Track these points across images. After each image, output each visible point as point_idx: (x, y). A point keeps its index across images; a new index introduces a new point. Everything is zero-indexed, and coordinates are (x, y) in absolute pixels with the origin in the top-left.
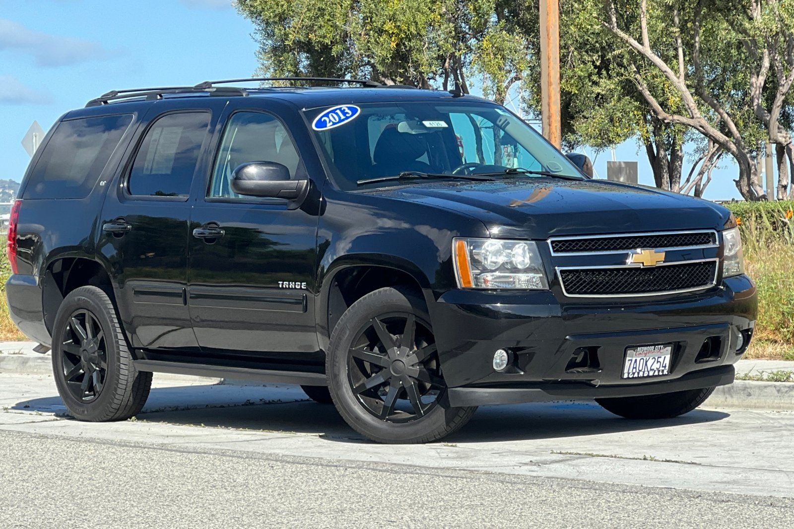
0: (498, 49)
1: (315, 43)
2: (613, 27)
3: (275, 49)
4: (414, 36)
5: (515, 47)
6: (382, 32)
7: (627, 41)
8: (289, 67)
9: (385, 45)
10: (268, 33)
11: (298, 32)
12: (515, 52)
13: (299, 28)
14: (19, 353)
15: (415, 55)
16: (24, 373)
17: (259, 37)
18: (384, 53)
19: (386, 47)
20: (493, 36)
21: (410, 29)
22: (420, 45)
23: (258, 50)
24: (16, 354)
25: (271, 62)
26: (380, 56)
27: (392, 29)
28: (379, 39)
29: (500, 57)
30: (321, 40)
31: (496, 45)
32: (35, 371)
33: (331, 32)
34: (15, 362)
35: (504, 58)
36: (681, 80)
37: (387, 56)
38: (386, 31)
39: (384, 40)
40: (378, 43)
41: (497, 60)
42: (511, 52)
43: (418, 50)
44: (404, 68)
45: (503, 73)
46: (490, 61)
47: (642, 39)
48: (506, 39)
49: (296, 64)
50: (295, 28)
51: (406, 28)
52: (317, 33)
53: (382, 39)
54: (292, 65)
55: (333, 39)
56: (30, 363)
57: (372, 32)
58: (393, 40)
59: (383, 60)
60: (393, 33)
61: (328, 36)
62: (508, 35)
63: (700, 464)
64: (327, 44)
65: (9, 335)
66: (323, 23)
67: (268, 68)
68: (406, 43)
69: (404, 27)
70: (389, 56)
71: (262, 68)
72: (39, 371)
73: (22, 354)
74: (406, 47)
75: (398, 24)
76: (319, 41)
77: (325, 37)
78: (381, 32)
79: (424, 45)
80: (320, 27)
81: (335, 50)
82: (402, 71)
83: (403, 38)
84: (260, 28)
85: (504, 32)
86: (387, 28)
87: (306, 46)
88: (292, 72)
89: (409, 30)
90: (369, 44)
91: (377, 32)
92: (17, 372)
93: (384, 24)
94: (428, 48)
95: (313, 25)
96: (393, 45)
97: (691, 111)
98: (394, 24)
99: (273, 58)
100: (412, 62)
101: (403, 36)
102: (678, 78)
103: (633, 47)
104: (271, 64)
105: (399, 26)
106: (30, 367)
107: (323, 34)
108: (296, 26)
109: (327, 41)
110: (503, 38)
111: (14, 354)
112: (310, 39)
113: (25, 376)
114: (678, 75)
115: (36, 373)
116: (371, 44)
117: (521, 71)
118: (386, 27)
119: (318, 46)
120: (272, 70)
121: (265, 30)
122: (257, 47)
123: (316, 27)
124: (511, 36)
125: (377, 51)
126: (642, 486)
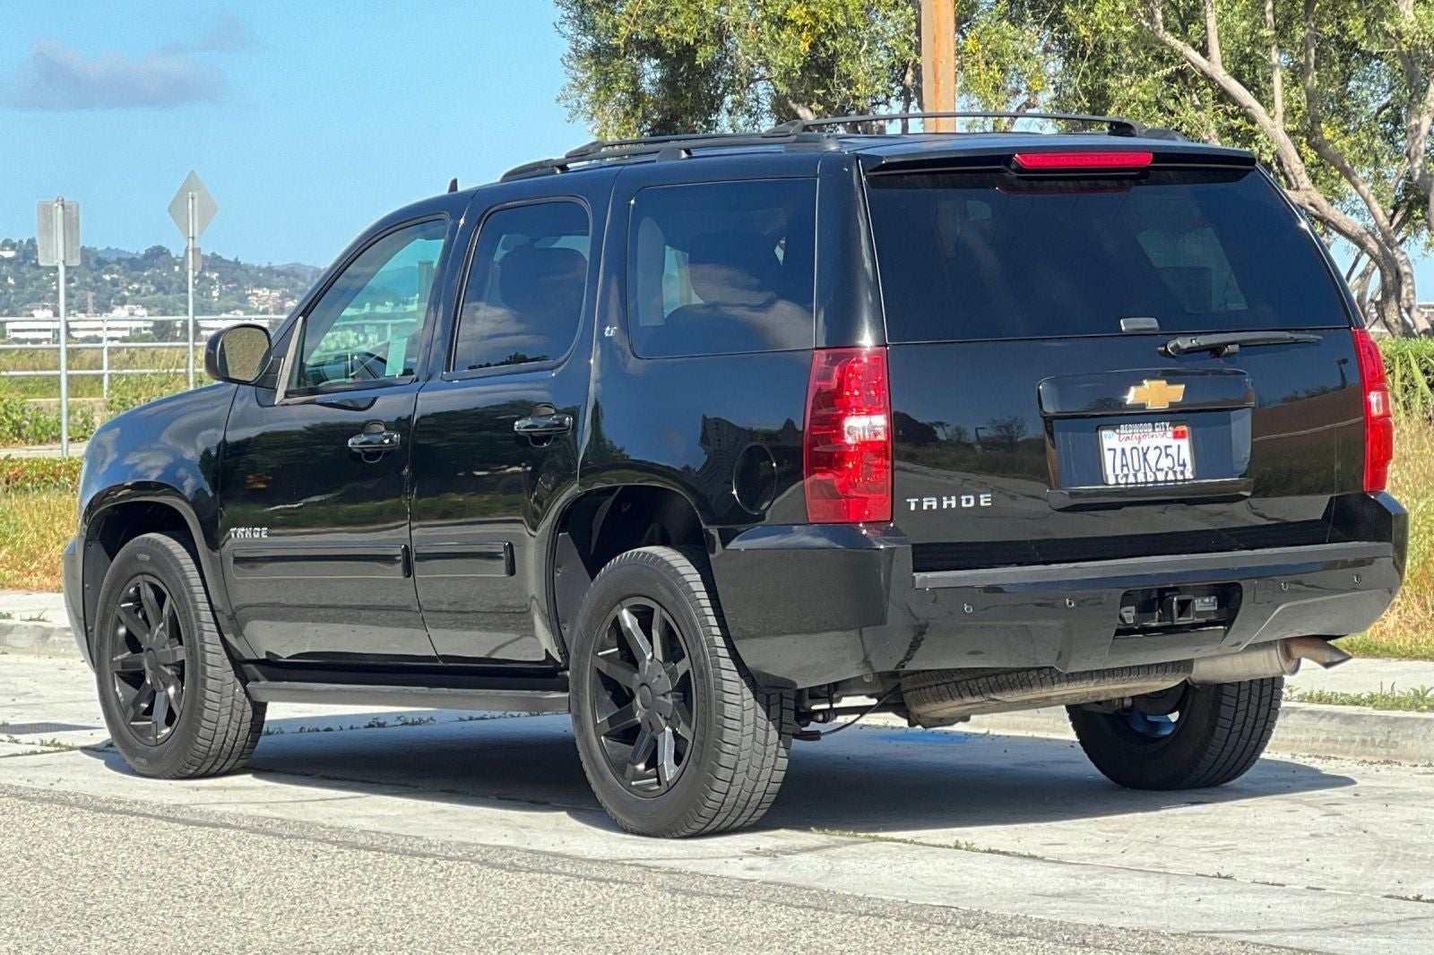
0: (995, 54)
1: (667, 41)
2: (1158, 29)
3: (596, 53)
4: (842, 30)
5: (1025, 50)
6: (785, 23)
7: (1181, 53)
8: (622, 84)
9: (791, 47)
10: (585, 23)
11: (635, 22)
12: (1025, 58)
13: (638, 16)
14: (39, 620)
15: (844, 65)
16: (44, 654)
17: (568, 29)
18: (788, 60)
19: (792, 49)
20: (984, 29)
21: (835, 17)
22: (854, 45)
23: (566, 53)
24: (35, 620)
25: (589, 74)
26: (780, 66)
27: (802, 18)
28: (779, 35)
29: (996, 68)
30: (678, 36)
31: (989, 47)
32: (62, 651)
33: (694, 22)
34: (29, 635)
35: (1003, 70)
36: (1276, 123)
37: (793, 66)
38: (791, 21)
39: (789, 36)
40: (778, 43)
41: (991, 73)
42: (1017, 58)
43: (848, 55)
44: (826, 87)
45: (1002, 97)
46: (979, 74)
47: (1207, 49)
48: (1009, 34)
49: (635, 80)
50: (631, 16)
51: (827, 16)
52: (670, 24)
53: (784, 36)
54: (627, 80)
55: (699, 34)
56: (55, 638)
57: (765, 23)
58: (804, 37)
59: (787, 73)
60: (804, 25)
61: (690, 29)
62: (1012, 28)
63: (1042, 859)
64: (688, 44)
65: (47, 581)
66: (679, 7)
67: (583, 86)
68: (828, 43)
69: (823, 14)
70: (797, 66)
71: (574, 86)
72: (68, 652)
73: (43, 620)
74: (828, 50)
75: (813, 8)
76: (673, 39)
77: (684, 31)
78: (781, 22)
79: (860, 47)
80: (675, 14)
81: (704, 55)
82: (820, 92)
83: (822, 34)
84: (571, 15)
85: (1005, 23)
86: (793, 17)
87: (652, 47)
88: (627, 92)
89: (832, 20)
90: (761, 45)
91: (773, 23)
92: (31, 653)
93: (788, 8)
94: (869, 52)
95: (663, 10)
96: (804, 47)
97: (1295, 178)
98: (805, 9)
99: (594, 68)
100: (840, 77)
101: (823, 30)
102: (1272, 118)
103: (1193, 64)
104: (590, 78)
105: (814, 13)
106: (54, 643)
107: (678, 28)
108: (631, 11)
109: (687, 39)
110: (1002, 33)
111: (31, 620)
112: (658, 36)
113: (43, 661)
114: (1272, 113)
115: (64, 656)
116: (766, 45)
117: (1036, 92)
118: (791, 15)
119: (671, 47)
120: (592, 89)
121: (580, 17)
122: (566, 47)
123: (667, 15)
124: (1017, 31)
125: (775, 58)
126: (907, 902)
